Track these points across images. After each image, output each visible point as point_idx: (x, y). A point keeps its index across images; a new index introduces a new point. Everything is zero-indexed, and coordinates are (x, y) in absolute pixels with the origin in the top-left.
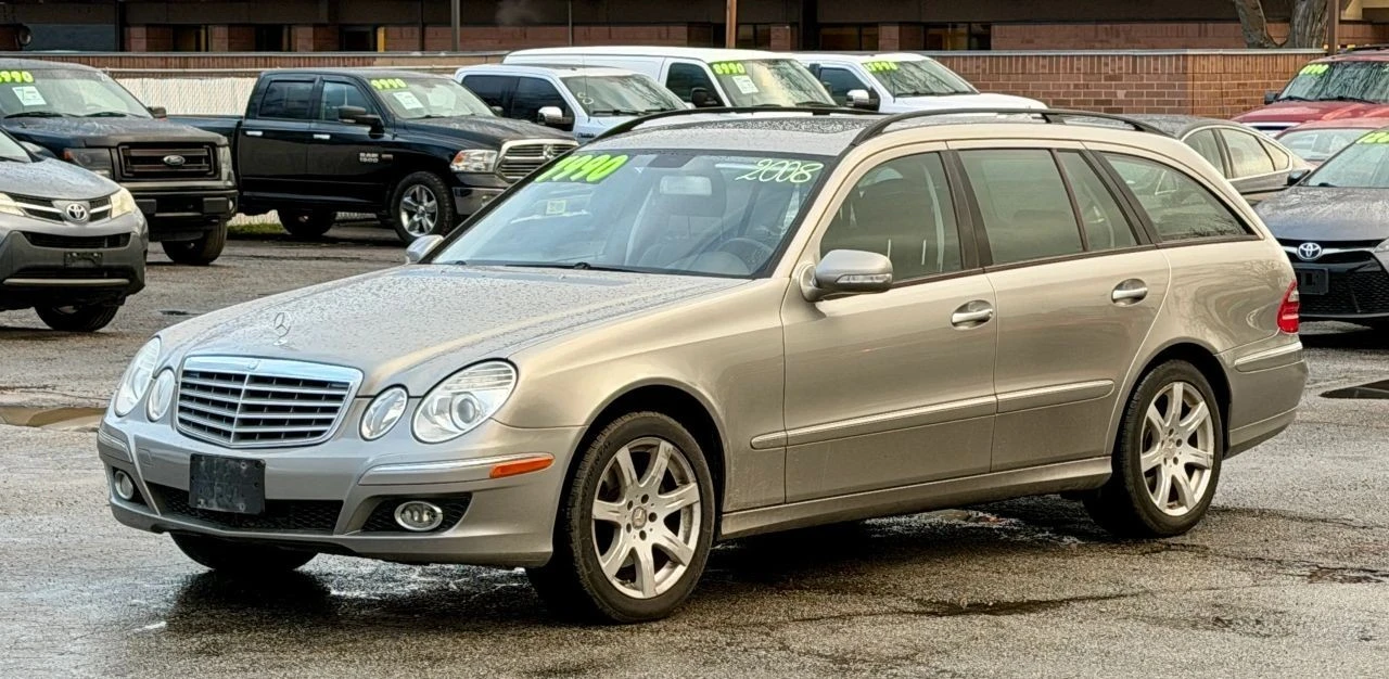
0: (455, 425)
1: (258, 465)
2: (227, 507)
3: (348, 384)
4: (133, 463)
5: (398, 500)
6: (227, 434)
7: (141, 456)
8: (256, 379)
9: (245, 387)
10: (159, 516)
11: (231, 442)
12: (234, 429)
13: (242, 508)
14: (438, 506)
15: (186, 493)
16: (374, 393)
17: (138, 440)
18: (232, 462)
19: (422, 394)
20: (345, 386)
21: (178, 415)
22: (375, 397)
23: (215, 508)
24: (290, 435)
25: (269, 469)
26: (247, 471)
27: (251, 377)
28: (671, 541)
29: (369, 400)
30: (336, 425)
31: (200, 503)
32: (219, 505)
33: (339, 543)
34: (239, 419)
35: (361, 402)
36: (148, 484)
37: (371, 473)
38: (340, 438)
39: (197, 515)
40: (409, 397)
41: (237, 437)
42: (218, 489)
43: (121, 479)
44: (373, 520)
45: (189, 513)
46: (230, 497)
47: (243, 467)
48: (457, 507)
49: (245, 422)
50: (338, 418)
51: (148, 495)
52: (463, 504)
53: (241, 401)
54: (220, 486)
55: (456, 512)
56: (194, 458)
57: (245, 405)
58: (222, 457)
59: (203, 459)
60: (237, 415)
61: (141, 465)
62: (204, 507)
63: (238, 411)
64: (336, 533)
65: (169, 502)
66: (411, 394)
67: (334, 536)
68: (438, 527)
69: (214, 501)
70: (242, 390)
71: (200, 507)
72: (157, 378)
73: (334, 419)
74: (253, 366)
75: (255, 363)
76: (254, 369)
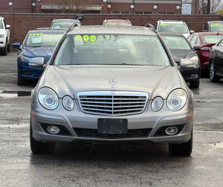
1: (126, 120)
2: (115, 132)
3: (146, 97)
4: (67, 122)
5: (166, 127)
6: (111, 113)
7: (70, 121)
8: (115, 97)
9: (113, 99)
10: (77, 137)
11: (113, 115)
12: (113, 111)
13: (121, 132)
14: (177, 128)
16: (152, 99)
17: (67, 116)
19: (166, 98)
21: (82, 108)
23: (111, 133)
24: (130, 112)
25: (128, 121)
27: (114, 96)
30: (144, 108)
31: (104, 132)
32: (113, 132)
33: (150, 140)
34: (113, 108)
35: (150, 101)
36: (73, 128)
37: (162, 120)
38: (146, 111)
39: (92, 136)
40: (163, 99)
41: (115, 113)
42: (112, 127)
43: (49, 128)
44: (157, 133)
45: (84, 135)
46: (116, 129)
47: (121, 121)
48: (180, 128)
49: (115, 109)
50: (145, 106)
51: (73, 132)
52: (182, 127)
53: (113, 103)
54: (113, 127)
55: (181, 129)
56: (99, 120)
57: (114, 104)
58: (113, 119)
59: (105, 119)
60: (113, 107)
61: (71, 123)
62: (106, 133)
63: (113, 106)
64: (149, 137)
65: (79, 133)
66: (163, 98)
67: (148, 138)
68: (176, 133)
69: (110, 131)
70: (112, 100)
71: (104, 133)
72: (62, 98)
73: (144, 106)
74: (113, 93)
75: (113, 92)
76: (114, 94)
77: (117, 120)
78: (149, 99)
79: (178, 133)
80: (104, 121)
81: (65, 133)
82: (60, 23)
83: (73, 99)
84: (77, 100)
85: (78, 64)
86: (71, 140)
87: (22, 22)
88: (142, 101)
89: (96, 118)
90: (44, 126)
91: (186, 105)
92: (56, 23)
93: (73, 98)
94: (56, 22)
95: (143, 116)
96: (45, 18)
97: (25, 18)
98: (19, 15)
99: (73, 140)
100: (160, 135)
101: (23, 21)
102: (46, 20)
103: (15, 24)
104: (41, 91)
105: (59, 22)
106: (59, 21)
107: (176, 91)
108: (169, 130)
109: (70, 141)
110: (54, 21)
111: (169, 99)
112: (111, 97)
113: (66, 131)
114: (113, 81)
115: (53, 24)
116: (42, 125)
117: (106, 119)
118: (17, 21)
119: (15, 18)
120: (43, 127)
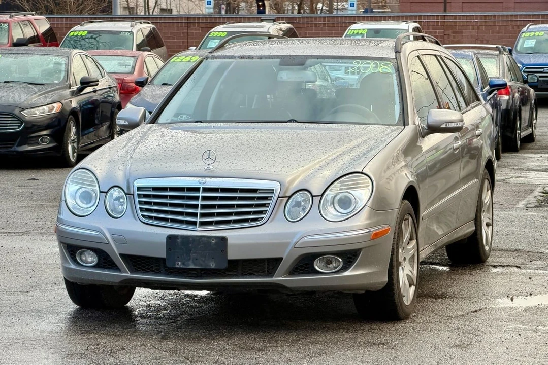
0: (337, 211)
1: (224, 240)
2: (201, 265)
3: (273, 190)
4: (108, 243)
5: (314, 256)
6: (194, 223)
7: (114, 240)
8: (206, 190)
9: (201, 194)
10: (129, 275)
11: (198, 227)
12: (198, 220)
13: (212, 265)
14: (340, 257)
15: (164, 259)
16: (289, 194)
17: (109, 230)
18: (206, 239)
19: (321, 194)
20: (272, 191)
21: (140, 213)
22: (290, 197)
23: (192, 266)
24: (236, 221)
25: (229, 242)
26: (216, 244)
27: (203, 188)
28: (411, 272)
29: (286, 199)
30: (268, 214)
31: (178, 264)
32: (195, 265)
33: (278, 282)
34: (200, 213)
35: (282, 200)
36: (121, 255)
37: (303, 240)
38: (271, 221)
39: (160, 272)
40: (312, 196)
41: (202, 224)
42: (194, 255)
43: (81, 254)
44: (296, 268)
45: (153, 271)
46: (203, 259)
47: (214, 242)
48: (350, 258)
49: (203, 215)
50: (269, 209)
51: (120, 262)
52: (354, 256)
53: (200, 203)
54: (195, 253)
55: (351, 260)
56: (170, 238)
57: (202, 205)
58: (197, 236)
59: (179, 238)
60: (199, 211)
61: (116, 245)
62: (182, 266)
63: (199, 209)
64: (276, 277)
65: (134, 266)
66: (314, 194)
67: (274, 279)
68: (341, 269)
69: (190, 262)
70: (199, 196)
71: (178, 266)
72: (106, 193)
73: (267, 211)
74: (202, 182)
75: (204, 180)
76: (204, 183)
77: (203, 239)
78: (280, 196)
79: (345, 268)
80: (179, 240)
81: (109, 265)
82: (537, 34)
83: (126, 194)
84: (132, 196)
85: (197, 122)
86: (118, 280)
87: (461, 33)
88: (266, 198)
89: (164, 234)
90: (72, 251)
91: (367, 209)
92: (529, 34)
93: (126, 191)
94: (528, 30)
95: (264, 232)
96: (514, 24)
97: (468, 23)
98: (455, 17)
99: (122, 279)
100: (303, 273)
101: (464, 31)
102: (515, 27)
103: (446, 37)
104: (73, 178)
105: (535, 32)
106: (536, 28)
107: (347, 178)
108: (329, 262)
109: (117, 283)
110: (525, 29)
111: (327, 195)
112: (197, 189)
113: (109, 261)
114: (209, 156)
115: (523, 36)
116: (68, 249)
117: (183, 237)
118: (450, 31)
119: (446, 24)
120: (69, 252)
